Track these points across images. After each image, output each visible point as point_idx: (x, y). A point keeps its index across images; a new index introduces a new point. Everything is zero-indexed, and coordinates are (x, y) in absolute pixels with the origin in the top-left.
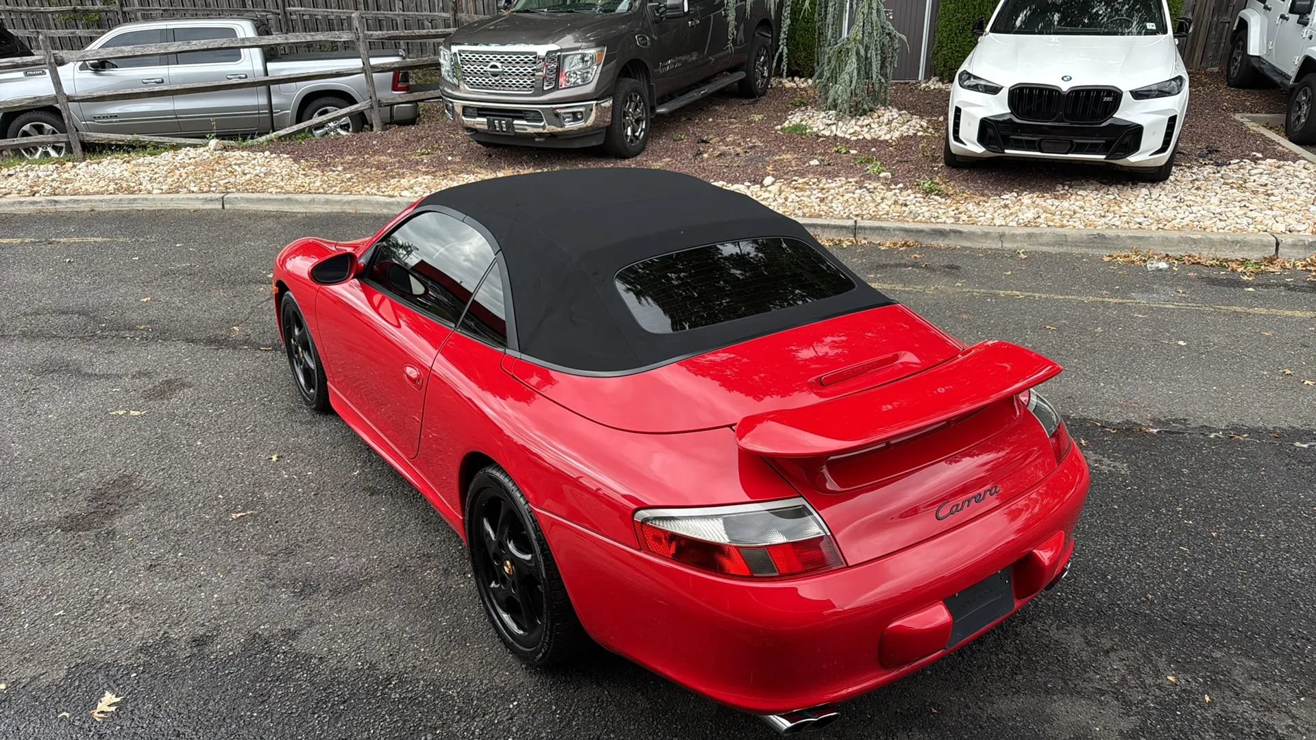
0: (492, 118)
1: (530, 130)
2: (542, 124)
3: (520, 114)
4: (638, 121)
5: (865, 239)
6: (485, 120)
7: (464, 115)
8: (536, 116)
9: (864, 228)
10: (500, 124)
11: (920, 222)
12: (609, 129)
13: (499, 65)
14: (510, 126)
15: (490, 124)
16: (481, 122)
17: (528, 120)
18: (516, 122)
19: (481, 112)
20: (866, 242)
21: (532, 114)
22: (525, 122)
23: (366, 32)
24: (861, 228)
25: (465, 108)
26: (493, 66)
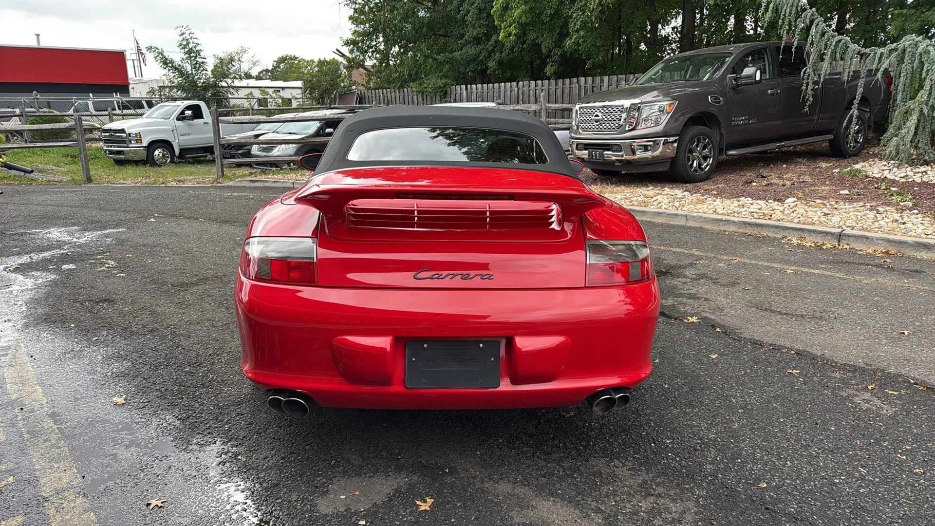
0: (591, 150)
1: (614, 158)
2: (621, 153)
3: (608, 147)
4: (705, 158)
5: (848, 244)
6: (587, 152)
7: (577, 149)
8: (618, 148)
9: (849, 236)
10: (596, 154)
11: (910, 236)
12: (674, 160)
13: (600, 114)
14: (602, 155)
15: (590, 154)
16: (584, 154)
17: (613, 151)
18: (606, 152)
19: (586, 147)
20: (848, 247)
21: (616, 147)
22: (610, 153)
23: (547, 105)
24: (846, 235)
25: (578, 144)
26: (597, 116)
